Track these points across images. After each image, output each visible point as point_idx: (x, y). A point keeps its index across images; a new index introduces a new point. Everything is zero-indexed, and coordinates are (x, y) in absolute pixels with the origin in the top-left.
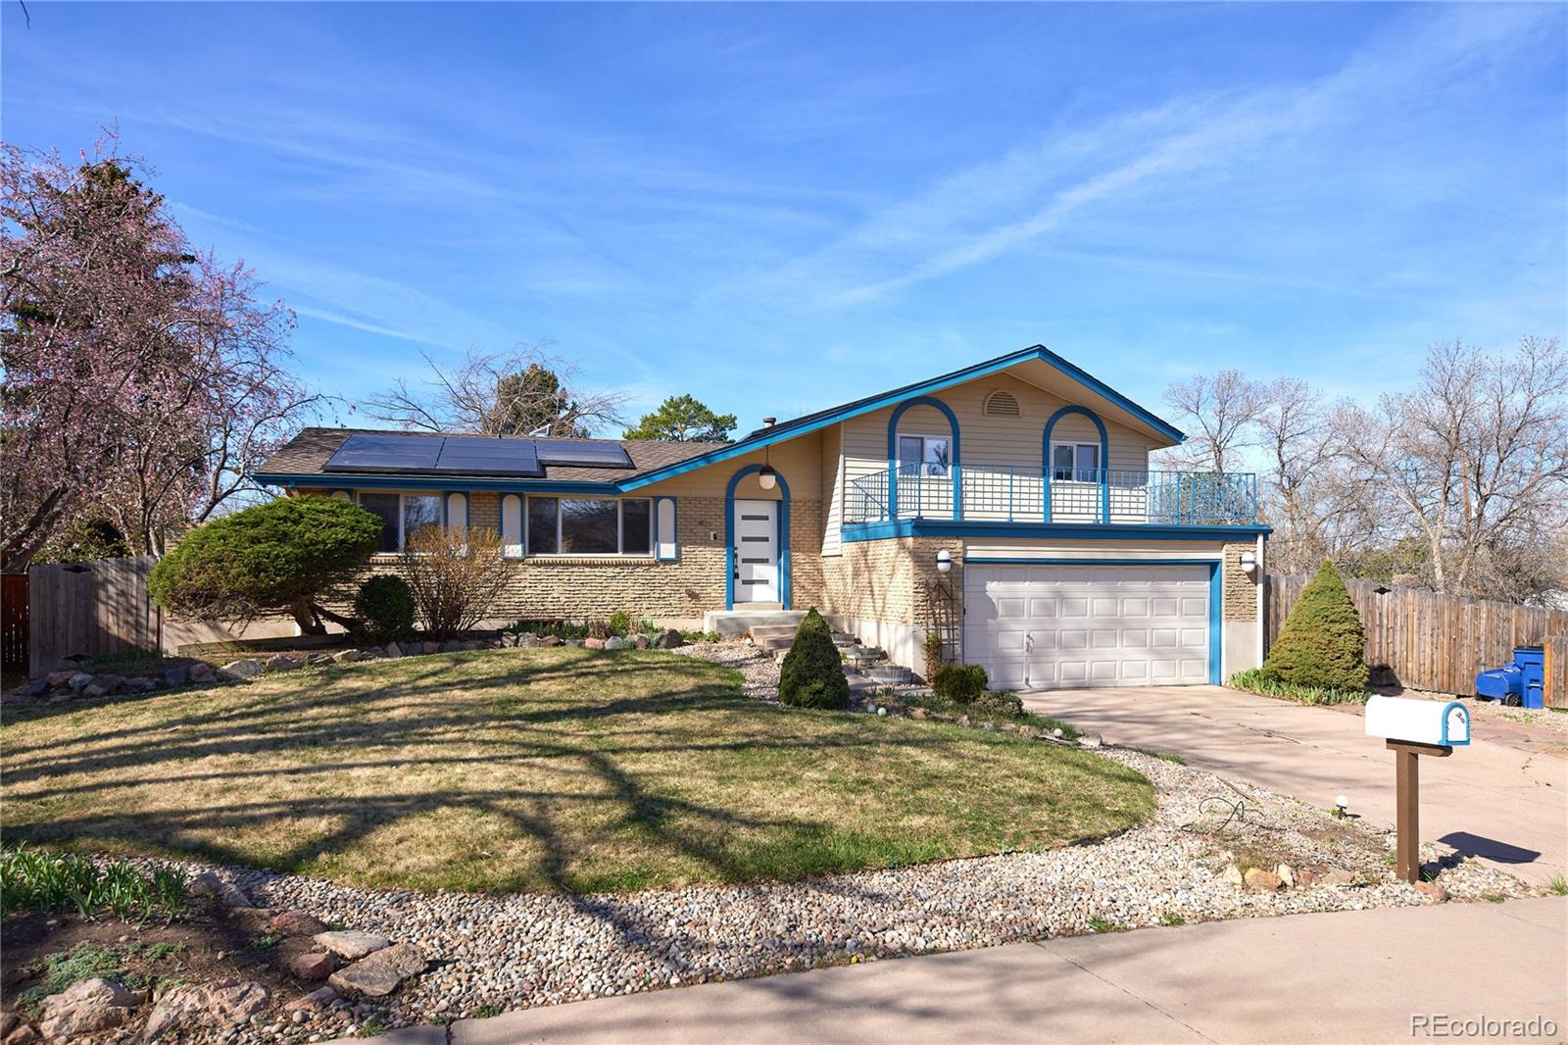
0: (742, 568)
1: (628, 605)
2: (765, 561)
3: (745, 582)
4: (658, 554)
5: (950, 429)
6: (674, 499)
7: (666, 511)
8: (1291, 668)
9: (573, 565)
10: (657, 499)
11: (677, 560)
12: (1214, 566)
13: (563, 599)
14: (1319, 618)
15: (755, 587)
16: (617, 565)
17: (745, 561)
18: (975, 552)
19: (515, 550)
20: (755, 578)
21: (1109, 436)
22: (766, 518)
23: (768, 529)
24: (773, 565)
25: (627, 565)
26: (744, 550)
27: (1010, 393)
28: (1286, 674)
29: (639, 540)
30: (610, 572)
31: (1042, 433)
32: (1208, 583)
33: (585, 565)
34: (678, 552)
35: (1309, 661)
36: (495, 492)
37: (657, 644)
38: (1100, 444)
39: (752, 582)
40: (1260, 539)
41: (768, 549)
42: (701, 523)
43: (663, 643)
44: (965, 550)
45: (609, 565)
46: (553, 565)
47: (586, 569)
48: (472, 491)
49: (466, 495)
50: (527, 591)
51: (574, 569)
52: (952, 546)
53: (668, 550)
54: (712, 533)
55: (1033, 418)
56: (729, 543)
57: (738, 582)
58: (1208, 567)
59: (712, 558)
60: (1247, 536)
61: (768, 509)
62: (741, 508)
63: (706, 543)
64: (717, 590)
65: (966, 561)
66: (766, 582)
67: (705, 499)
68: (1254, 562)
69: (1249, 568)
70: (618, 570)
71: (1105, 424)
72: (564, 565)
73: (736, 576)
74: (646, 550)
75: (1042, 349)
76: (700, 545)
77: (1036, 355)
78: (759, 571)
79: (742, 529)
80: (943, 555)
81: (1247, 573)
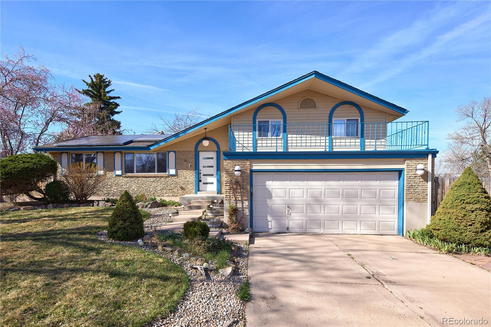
0: (203, 179)
1: (158, 192)
2: (212, 175)
3: (204, 183)
4: (169, 173)
5: (282, 116)
6: (175, 152)
7: (172, 157)
8: (439, 230)
9: (139, 177)
10: (169, 152)
11: (176, 175)
12: (400, 172)
13: (136, 189)
14: (459, 201)
15: (208, 185)
16: (154, 177)
17: (204, 175)
18: (256, 167)
19: (119, 172)
20: (208, 182)
21: (365, 114)
22: (212, 158)
23: (213, 162)
24: (215, 177)
25: (158, 177)
26: (203, 171)
27: (312, 98)
28: (435, 233)
29: (163, 168)
30: (152, 179)
31: (328, 115)
32: (397, 182)
33: (143, 177)
34: (177, 172)
35: (449, 226)
36: (113, 151)
37: (146, 206)
38: (359, 119)
39: (207, 183)
40: (430, 157)
41: (213, 171)
42: (185, 161)
43: (149, 206)
44: (251, 166)
45: (151, 177)
46: (132, 177)
47: (144, 179)
48: (105, 151)
49: (103, 153)
50: (124, 187)
51: (140, 179)
52: (244, 164)
53: (172, 172)
54: (189, 165)
55: (324, 109)
56: (196, 167)
57: (201, 184)
58: (398, 172)
59: (189, 176)
60: (422, 155)
61: (213, 155)
62: (202, 155)
63: (187, 169)
64: (192, 187)
65: (252, 171)
66: (212, 183)
67: (187, 151)
68: (424, 169)
69: (420, 172)
70: (154, 179)
71: (363, 109)
72: (136, 177)
73: (200, 181)
74: (166, 172)
75: (316, 73)
76: (185, 169)
77: (313, 76)
78: (209, 179)
79: (203, 163)
80: (237, 168)
81: (421, 176)
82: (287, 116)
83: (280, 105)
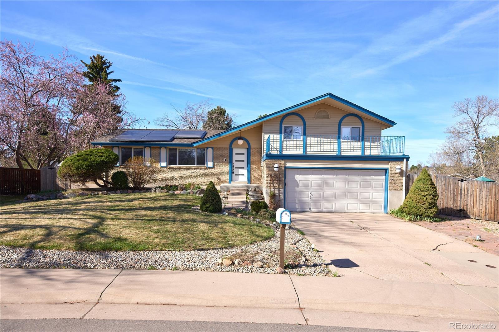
0: (235, 171)
1: (198, 181)
2: (243, 168)
3: (236, 175)
4: (207, 165)
5: (302, 123)
6: (212, 148)
7: (210, 152)
8: (406, 208)
9: (181, 169)
10: (207, 148)
11: (213, 167)
12: (386, 170)
13: (178, 179)
14: (418, 190)
15: (239, 176)
16: (194, 169)
17: (236, 168)
18: (289, 165)
19: (164, 164)
20: (239, 173)
21: (365, 124)
22: (244, 154)
23: (244, 157)
24: (246, 169)
25: (198, 169)
26: (236, 164)
27: (326, 110)
28: (404, 210)
29: (202, 161)
30: (192, 171)
31: (338, 124)
32: (384, 177)
33: (185, 169)
34: (214, 165)
35: (412, 206)
36: (158, 146)
37: (196, 193)
38: (361, 127)
39: (239, 175)
40: (405, 160)
41: (244, 164)
42: (221, 156)
43: (198, 193)
44: (285, 164)
45: (192, 169)
46: (175, 168)
47: (185, 170)
48: (152, 146)
49: (150, 147)
50: (168, 176)
51: (182, 170)
52: (281, 163)
53: (210, 164)
54: (225, 159)
55: (334, 119)
56: (231, 162)
57: (234, 175)
58: (385, 171)
59: (224, 167)
60: (399, 159)
61: (244, 151)
62: (235, 151)
63: (223, 162)
64: (226, 177)
65: (286, 168)
66: (243, 175)
67: (223, 148)
68: (400, 169)
69: (398, 171)
70: (195, 170)
71: (364, 120)
72: (178, 168)
73: (233, 173)
74: (204, 164)
75: (330, 94)
76: (221, 163)
77: (328, 96)
78: (241, 171)
79: (235, 157)
80: (276, 166)
81: (399, 173)
82: (307, 123)
83: (301, 114)
